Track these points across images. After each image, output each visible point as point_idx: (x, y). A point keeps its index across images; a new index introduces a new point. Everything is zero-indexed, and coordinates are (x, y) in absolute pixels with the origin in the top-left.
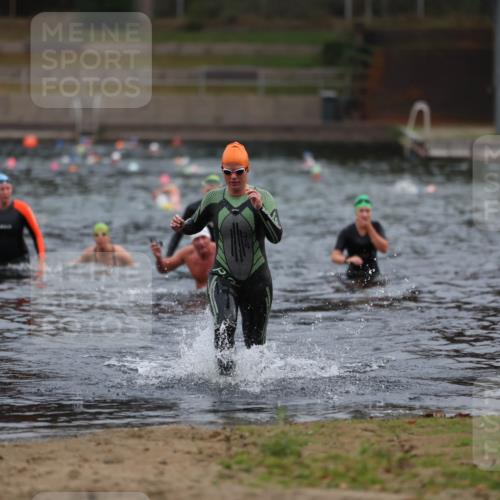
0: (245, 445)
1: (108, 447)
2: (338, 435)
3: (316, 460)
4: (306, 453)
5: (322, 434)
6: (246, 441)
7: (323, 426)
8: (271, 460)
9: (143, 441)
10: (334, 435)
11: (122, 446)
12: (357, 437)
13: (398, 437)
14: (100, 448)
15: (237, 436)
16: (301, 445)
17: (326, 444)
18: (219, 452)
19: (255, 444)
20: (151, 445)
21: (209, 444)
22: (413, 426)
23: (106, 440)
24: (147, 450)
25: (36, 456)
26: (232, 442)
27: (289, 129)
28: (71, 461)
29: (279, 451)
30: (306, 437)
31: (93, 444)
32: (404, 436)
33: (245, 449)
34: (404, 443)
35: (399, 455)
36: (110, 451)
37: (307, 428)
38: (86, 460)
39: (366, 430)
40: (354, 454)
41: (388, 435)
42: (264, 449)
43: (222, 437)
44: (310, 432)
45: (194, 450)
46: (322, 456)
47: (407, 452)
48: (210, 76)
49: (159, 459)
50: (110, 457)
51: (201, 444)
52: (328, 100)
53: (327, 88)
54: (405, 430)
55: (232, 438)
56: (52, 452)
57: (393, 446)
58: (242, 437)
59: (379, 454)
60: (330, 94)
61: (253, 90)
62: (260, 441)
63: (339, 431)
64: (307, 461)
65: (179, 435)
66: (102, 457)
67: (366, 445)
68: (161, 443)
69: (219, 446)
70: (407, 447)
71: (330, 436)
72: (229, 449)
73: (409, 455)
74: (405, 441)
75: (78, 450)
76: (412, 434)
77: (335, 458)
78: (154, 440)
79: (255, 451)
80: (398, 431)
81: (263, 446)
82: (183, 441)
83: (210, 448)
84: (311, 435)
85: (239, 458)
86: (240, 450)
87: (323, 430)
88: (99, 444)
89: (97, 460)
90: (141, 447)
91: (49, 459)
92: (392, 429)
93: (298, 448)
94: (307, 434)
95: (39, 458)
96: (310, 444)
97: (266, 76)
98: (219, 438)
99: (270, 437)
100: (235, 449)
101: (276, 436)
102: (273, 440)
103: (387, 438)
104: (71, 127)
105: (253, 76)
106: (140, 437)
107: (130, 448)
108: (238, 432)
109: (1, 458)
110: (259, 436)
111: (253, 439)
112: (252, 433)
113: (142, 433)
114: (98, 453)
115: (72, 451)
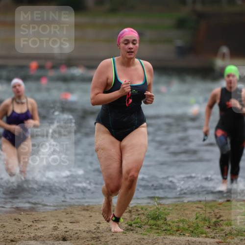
0: (139, 214)
1: (72, 215)
2: (184, 210)
3: (173, 222)
4: (168, 219)
5: (176, 209)
6: (139, 213)
7: (177, 206)
8: (152, 222)
9: (89, 212)
10: (182, 210)
11: (79, 214)
12: (194, 211)
13: (214, 211)
14: (68, 216)
15: (135, 210)
16: (166, 215)
17: (178, 214)
18: (126, 218)
19: (143, 214)
20: (93, 214)
22: (221, 206)
23: (71, 211)
24: (91, 216)
25: (37, 219)
26: (132, 213)
28: (54, 222)
29: (156, 218)
30: (169, 211)
31: (65, 213)
32: (217, 211)
33: (139, 217)
34: (216, 214)
35: (214, 220)
36: (73, 217)
37: (169, 206)
38: (62, 221)
39: (198, 207)
40: (192, 219)
41: (209, 210)
42: (148, 217)
44: (171, 208)
46: (176, 220)
47: (218, 218)
49: (98, 221)
50: (73, 220)
54: (217, 208)
55: (132, 211)
56: (44, 217)
57: (211, 215)
58: (137, 210)
59: (205, 220)
62: (146, 212)
63: (185, 208)
64: (169, 223)
66: (69, 220)
67: (198, 215)
68: (98, 213)
69: (126, 215)
70: (218, 216)
71: (180, 210)
72: (131, 216)
73: (218, 220)
74: (218, 213)
75: (57, 216)
76: (220, 209)
77: (183, 221)
78: (94, 212)
79: (143, 217)
80: (213, 208)
81: (148, 215)
84: (171, 210)
85: (136, 221)
86: (137, 217)
87: (177, 207)
88: (67, 214)
89: (67, 221)
90: (88, 215)
91: (43, 221)
92: (211, 207)
94: (169, 209)
95: (38, 220)
96: (171, 214)
99: (151, 211)
100: (134, 216)
101: (154, 210)
103: (208, 212)
106: (87, 210)
107: (82, 215)
108: (135, 208)
109: (20, 220)
110: (146, 210)
111: (143, 212)
112: (142, 209)
113: (88, 208)
114: (67, 218)
115: (54, 217)
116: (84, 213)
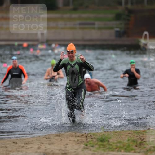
0: (92, 138)
1: (50, 139)
2: (121, 135)
3: (114, 143)
4: (111, 141)
5: (116, 135)
7: (116, 133)
8: (100, 143)
9: (60, 137)
10: (119, 135)
11: (54, 139)
12: (127, 136)
13: (139, 136)
14: (47, 140)
15: (89, 136)
16: (109, 138)
17: (117, 138)
18: (84, 141)
19: (95, 138)
20: (63, 139)
21: (81, 138)
22: (144, 132)
23: (49, 137)
24: (61, 140)
25: (27, 142)
26: (88, 138)
27: (105, 40)
28: (38, 144)
29: (102, 140)
31: (45, 138)
32: (141, 135)
33: (92, 140)
34: (141, 138)
35: (140, 141)
36: (50, 140)
37: (111, 133)
38: (43, 144)
39: (129, 134)
40: (126, 141)
41: (136, 135)
42: (98, 140)
43: (85, 136)
44: (112, 134)
45: (76, 140)
46: (116, 142)
47: (142, 140)
48: (80, 24)
49: (66, 143)
50: (50, 142)
51: (78, 138)
52: (117, 31)
53: (117, 27)
54: (141, 133)
55: (88, 136)
56: (32, 141)
57: (138, 138)
58: (91, 136)
59: (134, 141)
60: (118, 29)
61: (94, 28)
62: (96, 137)
63: (121, 134)
64: (111, 143)
65: (71, 135)
66: (48, 142)
67: (129, 138)
68: (66, 138)
69: (84, 139)
70: (142, 139)
71: (118, 135)
72: (87, 140)
73: (142, 141)
74: (142, 137)
75: (40, 140)
77: (120, 142)
78: (63, 137)
79: (95, 140)
80: (139, 134)
81: (98, 138)
82: (73, 138)
83: (81, 139)
85: (90, 143)
86: (90, 140)
88: (47, 138)
89: (46, 143)
90: (60, 139)
91: (31, 143)
92: (138, 133)
93: (109, 139)
94: (111, 135)
95: (28, 143)
96: (112, 138)
97: (98, 24)
98: (84, 136)
99: (100, 136)
101: (101, 135)
102: (101, 137)
103: (136, 136)
104: (37, 40)
105: (93, 24)
106: (59, 136)
107: (56, 140)
108: (90, 134)
109: (16, 143)
110: (96, 135)
111: (94, 137)
112: (94, 135)
113: (60, 135)
114: (46, 141)
115: (38, 141)
116: (57, 138)
